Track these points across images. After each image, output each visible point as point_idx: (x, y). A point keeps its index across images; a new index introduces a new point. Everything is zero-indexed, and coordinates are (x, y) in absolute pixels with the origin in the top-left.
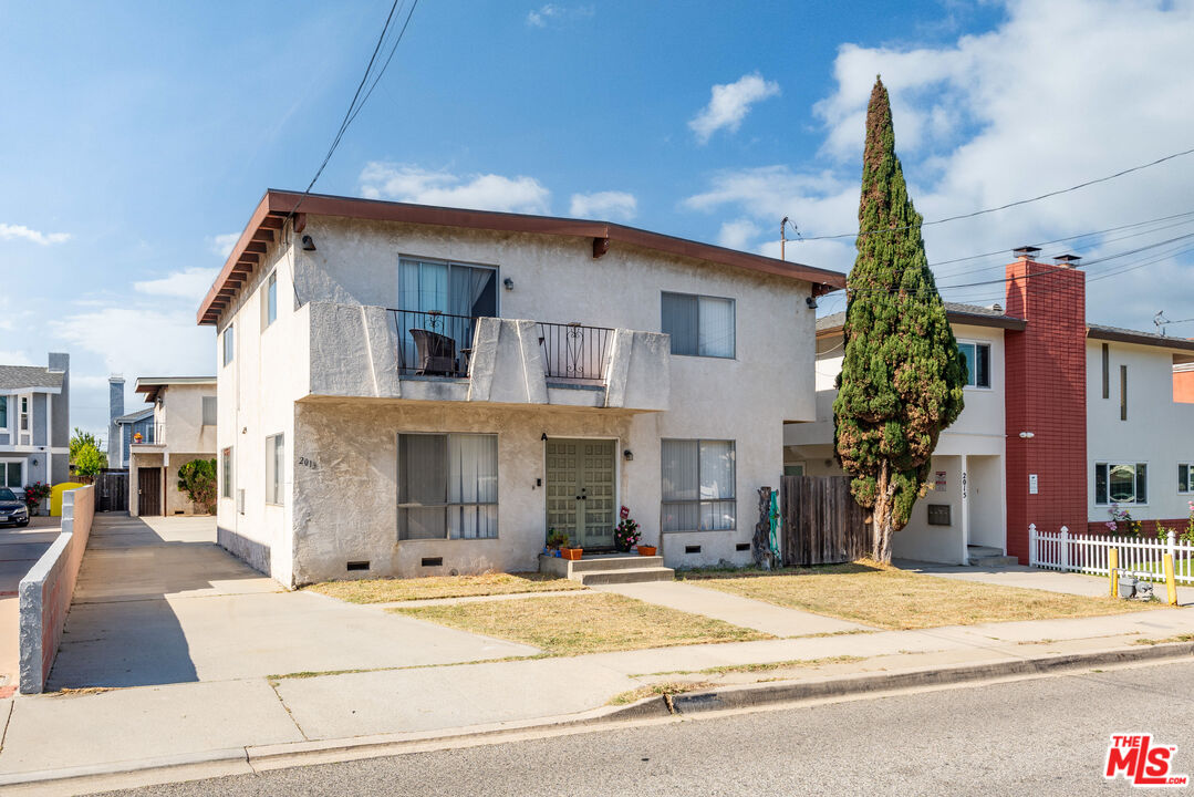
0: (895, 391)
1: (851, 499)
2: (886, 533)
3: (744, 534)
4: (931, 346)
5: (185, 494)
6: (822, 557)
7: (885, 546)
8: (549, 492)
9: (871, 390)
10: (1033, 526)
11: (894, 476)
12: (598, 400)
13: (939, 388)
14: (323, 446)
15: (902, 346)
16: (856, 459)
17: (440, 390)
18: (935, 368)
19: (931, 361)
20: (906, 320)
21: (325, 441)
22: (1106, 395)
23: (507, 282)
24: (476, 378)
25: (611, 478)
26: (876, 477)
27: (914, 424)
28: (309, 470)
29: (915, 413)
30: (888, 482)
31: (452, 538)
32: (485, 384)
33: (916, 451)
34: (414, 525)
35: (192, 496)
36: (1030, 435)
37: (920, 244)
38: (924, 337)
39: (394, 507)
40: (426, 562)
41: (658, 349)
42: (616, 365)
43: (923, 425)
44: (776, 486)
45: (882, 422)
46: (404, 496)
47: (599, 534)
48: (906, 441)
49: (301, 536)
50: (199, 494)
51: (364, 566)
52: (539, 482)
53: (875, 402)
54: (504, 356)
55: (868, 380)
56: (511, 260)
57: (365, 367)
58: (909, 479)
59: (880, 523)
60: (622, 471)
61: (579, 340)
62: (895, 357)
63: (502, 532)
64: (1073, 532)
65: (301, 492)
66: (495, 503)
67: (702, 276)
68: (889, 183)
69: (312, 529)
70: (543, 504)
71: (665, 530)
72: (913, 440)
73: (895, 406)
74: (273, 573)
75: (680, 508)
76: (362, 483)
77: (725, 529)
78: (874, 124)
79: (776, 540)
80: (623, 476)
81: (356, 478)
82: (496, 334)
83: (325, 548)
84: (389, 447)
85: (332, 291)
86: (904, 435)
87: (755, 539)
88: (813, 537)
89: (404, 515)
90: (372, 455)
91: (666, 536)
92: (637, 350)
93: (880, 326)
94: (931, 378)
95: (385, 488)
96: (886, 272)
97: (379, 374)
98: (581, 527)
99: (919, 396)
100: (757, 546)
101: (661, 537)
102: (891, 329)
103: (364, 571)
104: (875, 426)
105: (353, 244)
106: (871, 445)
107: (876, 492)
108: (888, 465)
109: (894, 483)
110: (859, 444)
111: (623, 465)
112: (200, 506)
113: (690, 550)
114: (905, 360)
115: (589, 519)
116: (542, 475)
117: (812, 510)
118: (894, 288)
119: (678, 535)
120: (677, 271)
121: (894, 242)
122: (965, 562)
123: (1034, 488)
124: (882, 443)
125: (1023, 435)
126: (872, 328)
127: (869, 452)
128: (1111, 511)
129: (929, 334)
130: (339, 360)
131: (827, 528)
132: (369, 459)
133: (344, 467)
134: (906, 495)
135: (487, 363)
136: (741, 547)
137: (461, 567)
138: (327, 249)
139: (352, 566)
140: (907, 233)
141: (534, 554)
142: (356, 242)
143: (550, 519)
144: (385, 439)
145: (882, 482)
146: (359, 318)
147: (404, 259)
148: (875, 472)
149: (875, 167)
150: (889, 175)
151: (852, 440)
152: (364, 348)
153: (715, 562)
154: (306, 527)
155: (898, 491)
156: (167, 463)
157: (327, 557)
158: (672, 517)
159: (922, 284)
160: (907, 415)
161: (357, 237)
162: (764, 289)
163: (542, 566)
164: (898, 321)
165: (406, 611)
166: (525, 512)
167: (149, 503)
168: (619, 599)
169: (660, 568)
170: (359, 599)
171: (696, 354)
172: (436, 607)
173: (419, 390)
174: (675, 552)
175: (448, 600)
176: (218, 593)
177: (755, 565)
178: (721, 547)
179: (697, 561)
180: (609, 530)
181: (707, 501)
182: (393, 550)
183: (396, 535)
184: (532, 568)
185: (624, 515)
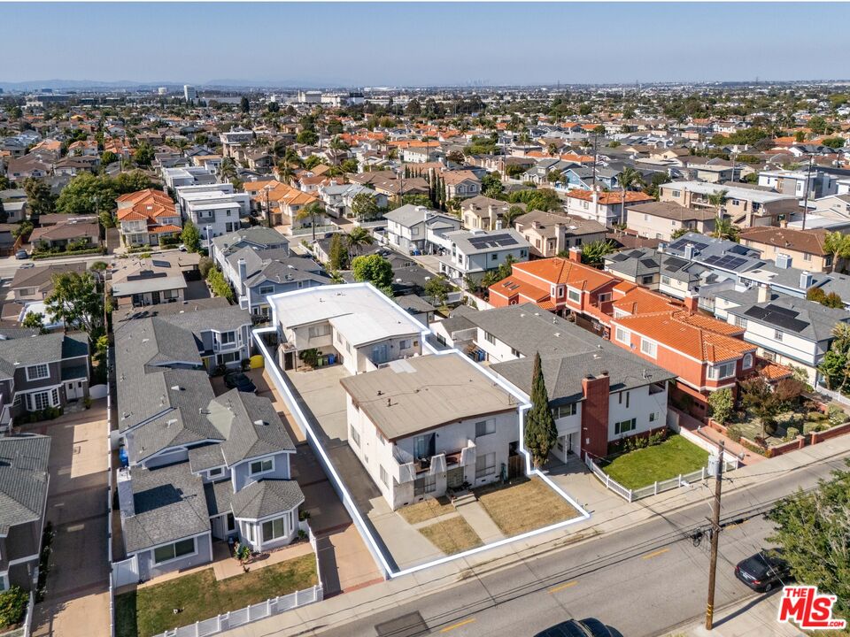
3: (497, 474)
5: (303, 363)
10: (586, 453)
22: (620, 402)
23: (437, 435)
24: (432, 471)
28: (396, 488)
31: (426, 493)
32: (435, 471)
34: (417, 493)
35: (306, 362)
36: (586, 429)
39: (413, 490)
40: (420, 500)
44: (506, 463)
46: (415, 488)
47: (459, 483)
49: (395, 501)
51: (407, 503)
52: (445, 476)
57: (410, 475)
63: (437, 489)
66: (435, 483)
69: (397, 499)
70: (446, 481)
71: (477, 478)
74: (383, 497)
75: (480, 471)
76: (407, 488)
77: (492, 474)
79: (507, 474)
80: (465, 473)
81: (405, 487)
83: (400, 502)
85: (399, 451)
87: (501, 475)
89: (415, 491)
95: (411, 487)
97: (412, 475)
98: (455, 482)
101: (475, 481)
103: (407, 505)
105: (403, 441)
111: (465, 471)
112: (308, 365)
113: (482, 481)
114: (540, 434)
115: (457, 480)
116: (446, 474)
119: (480, 478)
122: (566, 463)
123: (588, 442)
125: (584, 429)
128: (620, 435)
130: (405, 476)
134: (542, 461)
135: (434, 467)
136: (496, 477)
137: (427, 499)
139: (405, 504)
141: (444, 492)
143: (448, 483)
145: (535, 457)
146: (408, 467)
147: (414, 439)
153: (489, 482)
156: (296, 353)
158: (479, 474)
165: (421, 531)
166: (442, 484)
167: (289, 365)
168: (462, 521)
169: (474, 498)
170: (410, 521)
171: (484, 434)
172: (426, 528)
173: (420, 476)
174: (479, 482)
175: (428, 521)
176: (379, 513)
177: (499, 482)
178: (490, 479)
179: (484, 483)
180: (462, 481)
181: (487, 468)
182: (413, 499)
183: (414, 496)
184: (443, 495)
185: (466, 478)
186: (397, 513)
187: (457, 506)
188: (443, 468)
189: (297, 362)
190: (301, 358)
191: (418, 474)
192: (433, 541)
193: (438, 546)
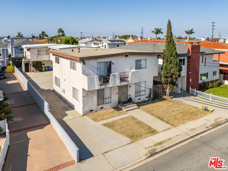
0: (171, 73)
1: (163, 87)
2: (168, 93)
3: (147, 95)
4: (177, 66)
5: (34, 68)
6: (158, 97)
7: (168, 95)
8: (119, 94)
9: (167, 73)
10: (190, 87)
11: (170, 85)
12: (127, 83)
13: (178, 73)
14: (86, 94)
15: (172, 66)
16: (164, 82)
17: (106, 86)
18: (177, 70)
19: (177, 68)
20: (173, 62)
22: (202, 63)
23: (113, 63)
24: (111, 84)
25: (127, 90)
26: (167, 85)
28: (84, 98)
29: (174, 76)
30: (169, 86)
31: (105, 104)
32: (112, 84)
34: (99, 103)
35: (35, 68)
36: (191, 73)
37: (175, 49)
39: (96, 101)
40: (101, 108)
41: (136, 73)
42: (130, 77)
43: (175, 78)
44: (152, 88)
45: (169, 78)
46: (98, 99)
47: (126, 99)
48: (172, 80)
49: (84, 108)
50: (37, 68)
51: (92, 110)
52: (117, 93)
53: (168, 75)
55: (167, 72)
57: (95, 85)
58: (172, 85)
59: (168, 91)
60: (129, 89)
61: (125, 74)
62: (171, 68)
63: (112, 102)
64: (197, 90)
65: (83, 101)
66: (111, 98)
67: (142, 56)
68: (171, 38)
69: (85, 106)
70: (118, 96)
71: (135, 97)
72: (173, 80)
73: (171, 75)
74: (75, 109)
75: (138, 93)
76: (92, 98)
77: (144, 95)
78: (168, 28)
79: (152, 96)
80: (129, 90)
81: (91, 98)
83: (87, 109)
85: (87, 70)
86: (172, 79)
87: (149, 96)
88: (157, 94)
89: (98, 102)
91: (136, 98)
92: (133, 74)
93: (169, 62)
95: (95, 98)
96: (170, 53)
97: (97, 86)
98: (123, 98)
99: (175, 74)
100: (149, 97)
101: (135, 98)
102: (171, 63)
103: (92, 111)
104: (168, 78)
105: (90, 62)
106: (167, 80)
107: (167, 87)
108: (169, 83)
109: (170, 86)
110: (165, 80)
112: (37, 70)
113: (139, 99)
114: (173, 68)
115: (124, 97)
116: (118, 92)
117: (157, 90)
118: (171, 56)
120: (138, 56)
121: (171, 48)
122: (180, 93)
123: (191, 81)
124: (169, 81)
125: (189, 73)
127: (166, 81)
128: (202, 81)
129: (177, 64)
130: (92, 85)
131: (159, 92)
132: (93, 94)
133: (89, 96)
134: (172, 87)
135: (112, 81)
136: (146, 97)
137: (106, 108)
138: (87, 63)
139: (91, 111)
140: (173, 47)
141: (117, 104)
142: (91, 61)
143: (119, 98)
144: (95, 91)
145: (168, 85)
146: (94, 78)
147: (98, 62)
148: (167, 84)
149: (168, 35)
150: (171, 37)
151: (164, 79)
152: (95, 82)
154: (84, 107)
155: (171, 87)
156: (31, 63)
159: (176, 55)
161: (91, 60)
162: (151, 56)
163: (118, 106)
164: (172, 61)
165: (105, 125)
166: (115, 98)
167: (27, 70)
168: (133, 118)
169: (136, 107)
170: (95, 120)
171: (140, 69)
172: (108, 123)
173: (103, 87)
174: (137, 100)
175: (108, 119)
176: (71, 118)
177: (149, 100)
178: (143, 98)
179: (140, 101)
180: (127, 98)
181: (142, 91)
182: (96, 107)
183: (97, 105)
184: (116, 106)
185: (129, 96)
186: (85, 116)
187: (127, 111)
188: (118, 83)
189: (32, 68)
190: (33, 66)
191: (101, 85)
192: (116, 130)
193: (120, 133)
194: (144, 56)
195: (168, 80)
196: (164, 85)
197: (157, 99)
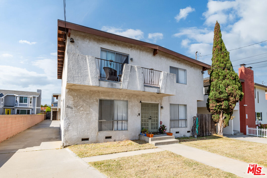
0: (227, 93)
1: (212, 119)
2: (222, 128)
3: (189, 128)
4: (236, 82)
6: (206, 134)
7: (221, 131)
8: (142, 117)
9: (221, 93)
10: (247, 126)
11: (224, 114)
12: (158, 91)
14: (75, 102)
16: (215, 110)
17: (112, 85)
18: (237, 87)
21: (76, 101)
22: (255, 98)
23: (131, 59)
24: (123, 82)
25: (157, 114)
26: (219, 114)
27: (231, 101)
28: (70, 110)
29: (232, 99)
30: (223, 116)
31: (114, 131)
32: (126, 84)
33: (231, 108)
34: (103, 127)
36: (246, 105)
38: (234, 80)
39: (97, 121)
40: (107, 138)
41: (173, 78)
42: (163, 81)
43: (233, 102)
44: (196, 116)
45: (223, 101)
46: (100, 118)
47: (154, 129)
48: (229, 106)
51: (87, 139)
52: (139, 114)
53: (222, 96)
54: (132, 76)
55: (220, 91)
56: (132, 53)
57: (87, 75)
58: (228, 115)
59: (220, 126)
60: (160, 112)
61: (153, 74)
62: (226, 84)
63: (129, 128)
65: (67, 116)
66: (127, 120)
67: (179, 63)
68: (221, 44)
69: (70, 128)
70: (140, 121)
71: (171, 127)
72: (231, 105)
73: (227, 97)
75: (174, 121)
76: (87, 114)
77: (185, 127)
78: (217, 31)
80: (161, 113)
81: (85, 112)
82: (130, 69)
84: (96, 103)
86: (229, 104)
87: (192, 130)
88: (204, 129)
89: (100, 124)
90: (91, 105)
91: (171, 129)
92: (168, 77)
93: (221, 77)
94: (237, 90)
95: (95, 115)
96: (222, 65)
97: (92, 78)
98: (150, 127)
99: (233, 94)
101: (170, 129)
102: (224, 78)
103: (87, 141)
104: (221, 102)
106: (219, 106)
107: (219, 118)
108: (223, 111)
110: (216, 106)
111: (161, 110)
113: (177, 133)
114: (229, 85)
115: (152, 124)
116: (140, 112)
117: (204, 122)
118: (224, 68)
119: (174, 129)
120: (173, 61)
121: (223, 58)
122: (233, 134)
123: (247, 118)
125: (244, 105)
126: (219, 78)
127: (219, 108)
128: (257, 122)
129: (235, 79)
130: (78, 73)
131: (207, 127)
133: (82, 109)
134: (227, 119)
135: (127, 78)
136: (188, 132)
137: (117, 139)
138: (78, 43)
139: (83, 140)
140: (226, 56)
141: (138, 134)
142: (88, 42)
143: (142, 125)
144: (95, 101)
145: (221, 116)
146: (86, 59)
147: (103, 50)
149: (217, 41)
151: (214, 105)
152: (87, 69)
153: (182, 136)
154: (68, 128)
155: (225, 118)
156: (58, 110)
157: (75, 137)
159: (231, 67)
160: (229, 99)
161: (88, 41)
163: (140, 138)
164: (226, 76)
166: (135, 123)
169: (175, 140)
170: (82, 154)
171: (178, 82)
174: (173, 133)
177: (192, 136)
178: (184, 132)
180: (157, 127)
181: (180, 120)
182: (96, 134)
183: (97, 130)
184: (137, 138)
185: (161, 124)
186: (67, 149)
187: (156, 144)
188: (139, 85)
194: (182, 64)
195: (222, 105)
196: (213, 116)
197: (203, 136)
